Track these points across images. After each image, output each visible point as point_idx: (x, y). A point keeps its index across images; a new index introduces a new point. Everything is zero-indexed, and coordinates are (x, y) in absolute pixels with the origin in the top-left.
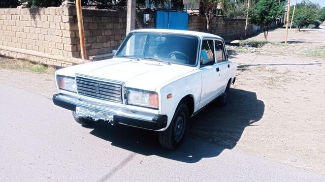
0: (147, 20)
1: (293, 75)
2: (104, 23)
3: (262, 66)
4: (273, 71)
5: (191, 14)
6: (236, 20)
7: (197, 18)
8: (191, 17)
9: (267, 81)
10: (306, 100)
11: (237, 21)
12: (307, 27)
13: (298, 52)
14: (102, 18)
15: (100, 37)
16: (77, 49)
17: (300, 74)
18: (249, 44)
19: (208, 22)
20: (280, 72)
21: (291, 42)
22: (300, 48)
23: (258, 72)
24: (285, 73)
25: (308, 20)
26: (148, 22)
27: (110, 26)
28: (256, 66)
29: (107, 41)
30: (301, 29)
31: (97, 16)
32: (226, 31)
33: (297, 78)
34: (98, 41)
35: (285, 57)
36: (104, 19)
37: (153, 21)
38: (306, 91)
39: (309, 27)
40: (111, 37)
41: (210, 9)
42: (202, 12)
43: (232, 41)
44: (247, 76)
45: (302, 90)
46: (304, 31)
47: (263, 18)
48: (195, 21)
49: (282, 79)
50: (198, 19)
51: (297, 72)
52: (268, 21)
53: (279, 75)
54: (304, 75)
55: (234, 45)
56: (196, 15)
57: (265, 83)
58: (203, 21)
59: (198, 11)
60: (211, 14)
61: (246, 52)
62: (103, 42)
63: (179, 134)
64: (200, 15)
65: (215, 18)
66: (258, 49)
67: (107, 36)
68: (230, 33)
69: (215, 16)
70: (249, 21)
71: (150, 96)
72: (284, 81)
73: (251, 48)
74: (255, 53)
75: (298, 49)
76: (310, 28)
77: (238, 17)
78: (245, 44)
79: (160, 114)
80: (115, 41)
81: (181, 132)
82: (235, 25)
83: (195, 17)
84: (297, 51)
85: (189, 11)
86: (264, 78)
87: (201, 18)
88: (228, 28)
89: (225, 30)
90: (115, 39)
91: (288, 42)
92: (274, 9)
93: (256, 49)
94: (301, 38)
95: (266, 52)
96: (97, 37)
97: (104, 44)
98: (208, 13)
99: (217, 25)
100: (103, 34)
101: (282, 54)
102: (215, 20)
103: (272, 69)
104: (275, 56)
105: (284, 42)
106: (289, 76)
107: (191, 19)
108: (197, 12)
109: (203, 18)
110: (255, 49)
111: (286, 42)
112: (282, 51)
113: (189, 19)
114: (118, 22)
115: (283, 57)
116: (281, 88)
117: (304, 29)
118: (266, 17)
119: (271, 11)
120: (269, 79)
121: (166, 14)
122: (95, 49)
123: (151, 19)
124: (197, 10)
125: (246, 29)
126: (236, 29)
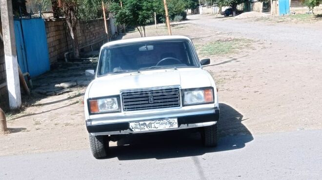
5: (46, 19)
7: (53, 25)
8: (47, 23)
12: (173, 19)
19: (71, 29)
25: (174, 10)
32: (86, 38)
39: (175, 19)
41: (71, 9)
46: (173, 25)
47: (137, 15)
50: (55, 26)
56: (51, 20)
58: (60, 28)
59: (52, 15)
60: (73, 16)
64: (56, 21)
76: (177, 21)
83: (51, 23)
87: (58, 24)
88: (86, 34)
89: (84, 38)
107: (48, 27)
125: (107, 32)
126: (95, 35)
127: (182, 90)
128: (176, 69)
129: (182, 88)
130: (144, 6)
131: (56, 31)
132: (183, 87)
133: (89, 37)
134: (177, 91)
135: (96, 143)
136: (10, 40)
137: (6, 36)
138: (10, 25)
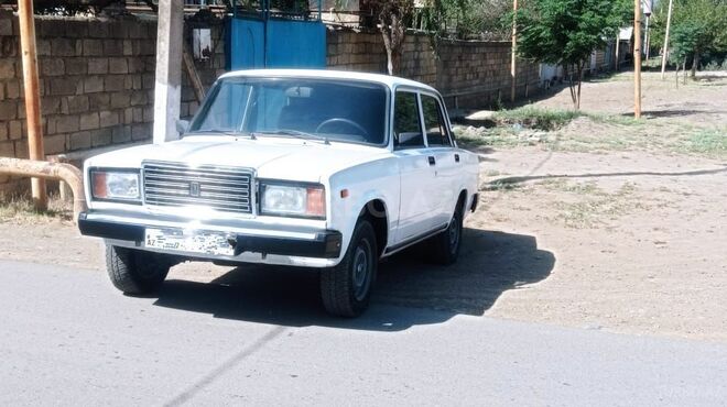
0: (203, 47)
1: (638, 198)
2: (82, 56)
3: (557, 179)
4: (588, 189)
5: (335, 26)
6: (480, 45)
7: (353, 40)
8: (336, 35)
9: (568, 213)
10: (658, 246)
11: (482, 50)
12: (720, 64)
13: (667, 142)
14: (78, 42)
15: (71, 98)
16: (8, 135)
17: (659, 195)
18: (527, 123)
19: (389, 52)
20: (605, 191)
21: (656, 114)
22: (679, 130)
23: (544, 192)
24: (621, 194)
25: (717, 40)
26: (206, 52)
27: (97, 66)
28: (539, 180)
29: (90, 112)
30: (698, 74)
31: (64, 37)
32: (450, 80)
33: (649, 203)
34: (65, 110)
35: (626, 154)
36: (84, 47)
37: (220, 50)
38: (664, 230)
40: (101, 99)
41: (395, 10)
42: (368, 22)
43: (469, 113)
44: (514, 201)
45: (656, 229)
46: (709, 78)
47: (563, 40)
48: (349, 47)
49: (606, 207)
50: (357, 43)
51: (654, 190)
52: (577, 45)
53: (602, 198)
54: (668, 197)
55: (477, 123)
56: (348, 30)
57: (561, 216)
58: (374, 49)
59: (356, 18)
60: (397, 27)
61: (514, 144)
62: (79, 115)
63: (360, 285)
64: (363, 32)
65: (411, 39)
66: (551, 135)
67: (90, 96)
68: (461, 89)
69: (411, 33)
70: (522, 48)
71: (309, 192)
72: (611, 211)
73: (529, 132)
74: (539, 146)
75: (672, 132)
77: (486, 36)
78: (511, 122)
79: (329, 227)
80: (112, 110)
81: (364, 283)
82: (475, 61)
83: (346, 36)
84: (669, 136)
85: (328, 18)
86: (558, 205)
87: (367, 38)
88: (453, 71)
89: (445, 78)
90: (114, 105)
91: (643, 113)
92: (596, 11)
93: (544, 133)
94: (692, 100)
95: (573, 142)
96: (63, 99)
97: (83, 120)
98: (388, 22)
99: (417, 61)
100: (79, 91)
101: (620, 146)
102: (411, 47)
103: (584, 186)
104: (599, 153)
105: (632, 115)
106: (627, 199)
107: (337, 44)
108: (352, 20)
109: (373, 39)
110: (540, 133)
111: (637, 115)
112: (622, 139)
113: (328, 44)
114: (119, 55)
115: (619, 154)
116: (600, 225)
117: (710, 73)
118: (571, 35)
119: (587, 16)
120: (572, 207)
121: (257, 27)
122: (56, 134)
123: (215, 46)
124: (354, 13)
125: (513, 73)
126: (481, 75)
127: (257, 179)
128: (327, 143)
129: (260, 176)
130: (581, 20)
131: (360, 53)
132: (262, 174)
133: (460, 77)
134: (246, 180)
135: (114, 260)
136: (167, 53)
137: (162, 43)
138: (172, 23)
